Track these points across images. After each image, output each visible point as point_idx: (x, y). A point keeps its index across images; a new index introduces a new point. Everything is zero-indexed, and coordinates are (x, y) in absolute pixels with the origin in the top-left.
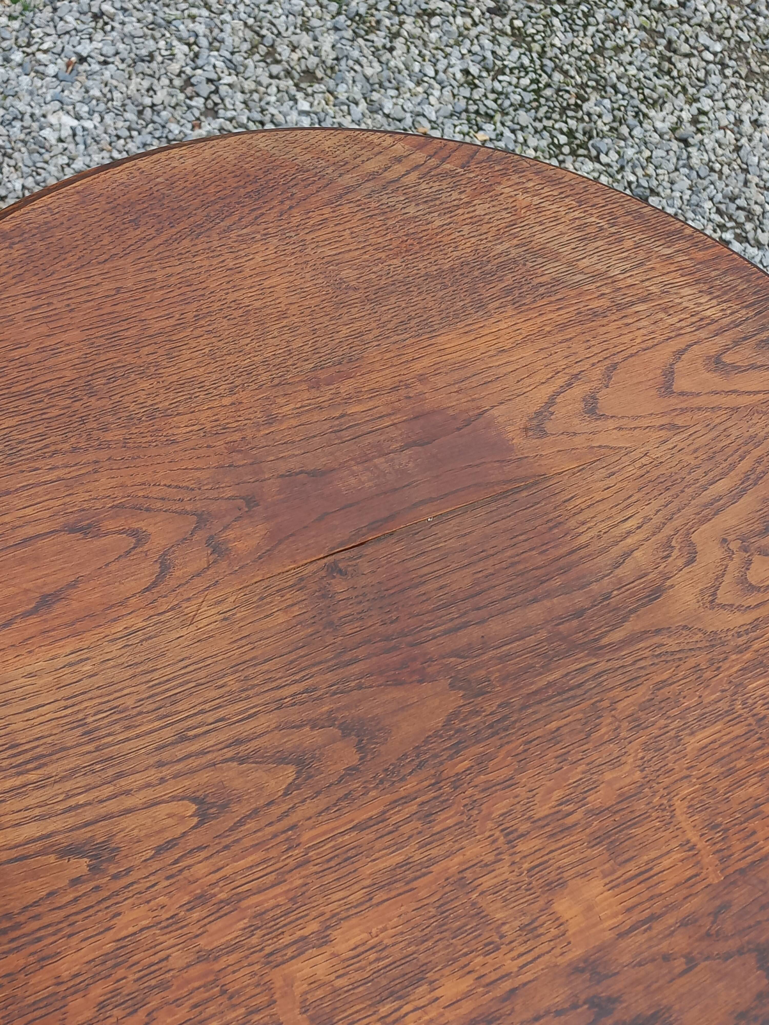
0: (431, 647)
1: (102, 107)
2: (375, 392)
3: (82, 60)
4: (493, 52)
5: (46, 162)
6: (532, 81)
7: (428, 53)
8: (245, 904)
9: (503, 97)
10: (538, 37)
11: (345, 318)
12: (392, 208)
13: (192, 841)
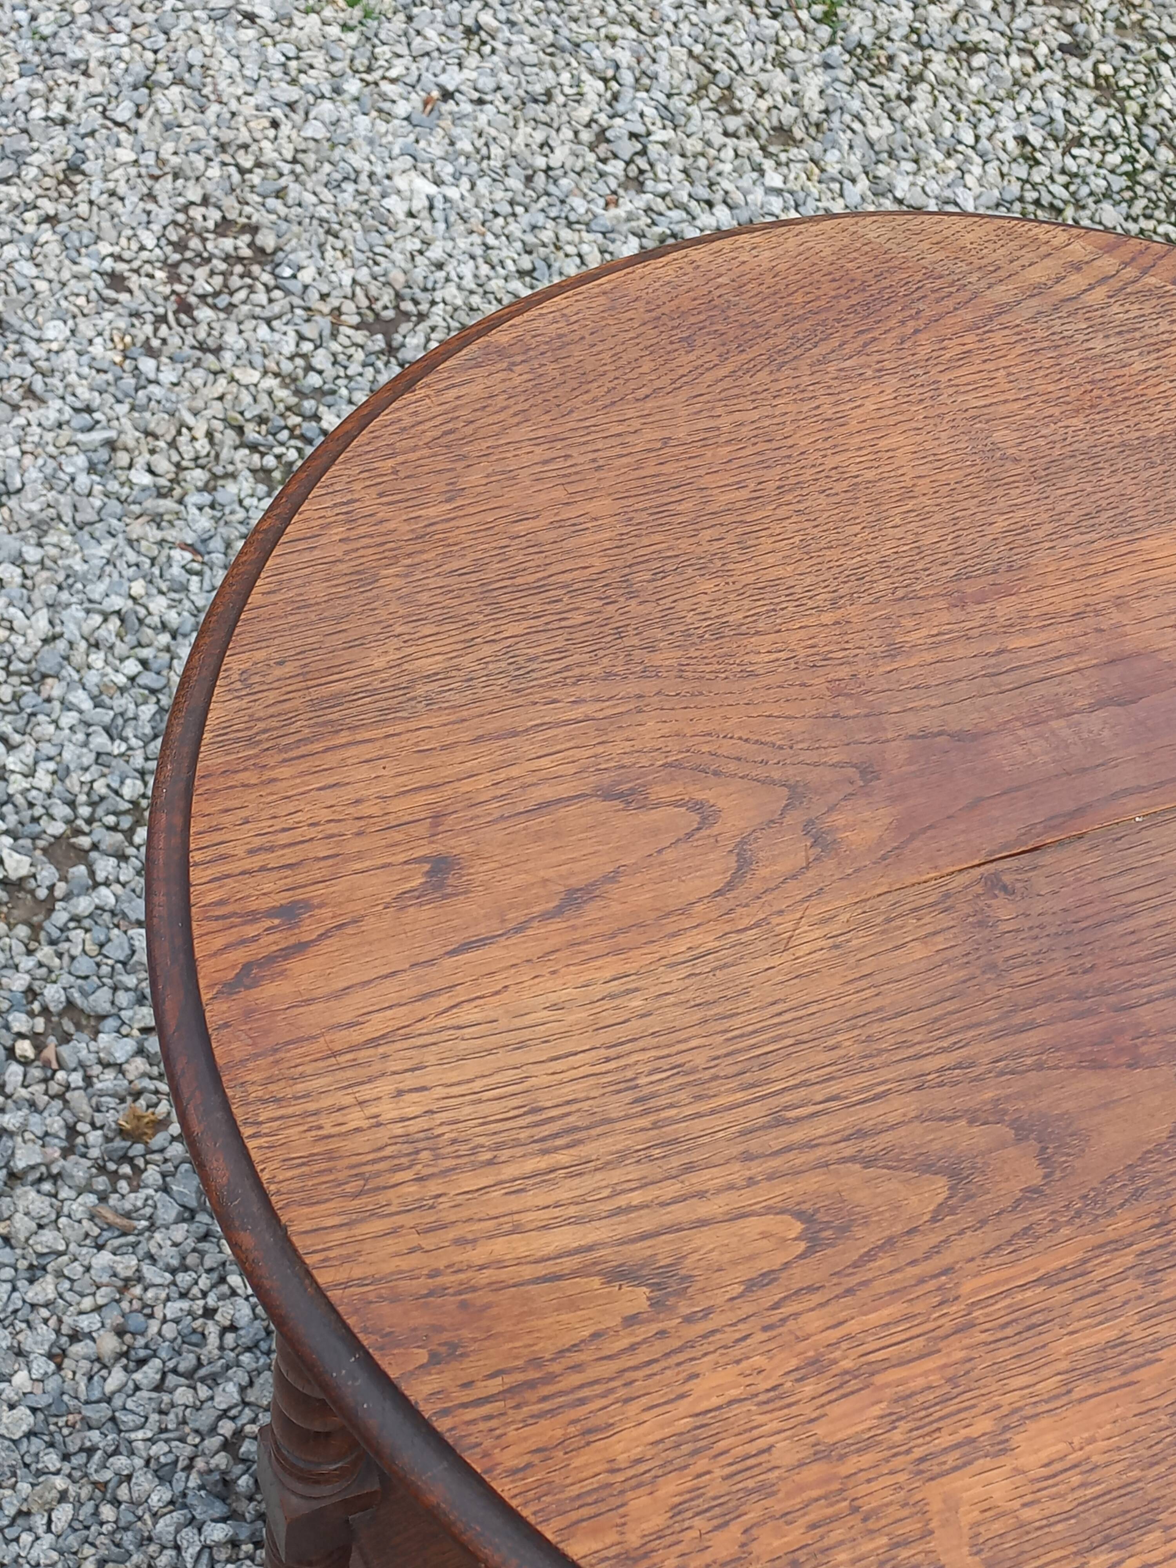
0: (1145, 1014)
1: (473, 168)
2: (1050, 619)
3: (447, 95)
4: (1066, 112)
5: (389, 247)
6: (1125, 159)
7: (965, 109)
8: (879, 1379)
9: (1079, 180)
10: (1135, 92)
11: (1002, 504)
12: (1069, 340)
13: (800, 1276)
